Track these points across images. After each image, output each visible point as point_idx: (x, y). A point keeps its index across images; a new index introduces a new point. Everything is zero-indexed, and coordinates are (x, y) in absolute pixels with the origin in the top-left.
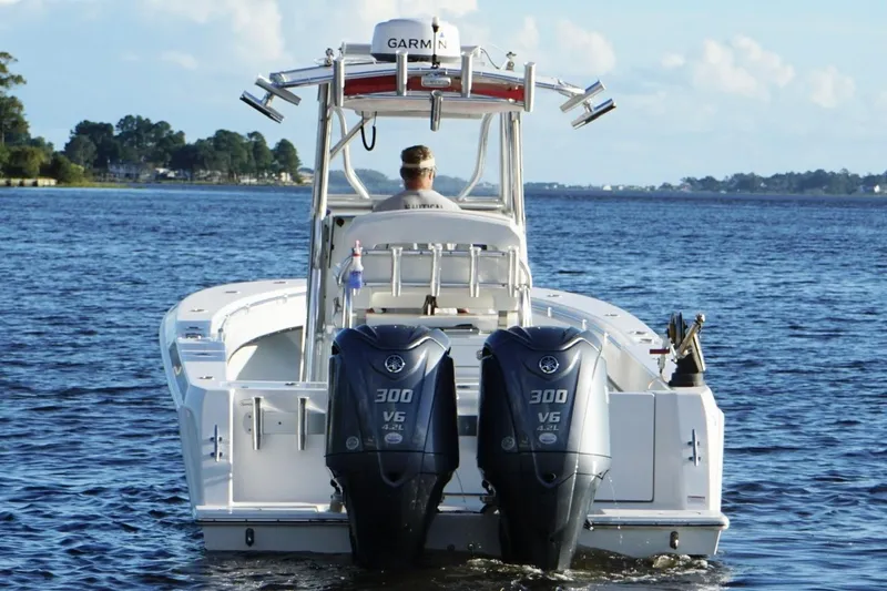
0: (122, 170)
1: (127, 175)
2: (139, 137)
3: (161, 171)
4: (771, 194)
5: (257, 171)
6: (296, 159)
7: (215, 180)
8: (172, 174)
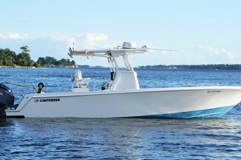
0: (46, 65)
2: (49, 60)
3: (53, 65)
4: (153, 69)
5: (69, 65)
6: (75, 63)
7: (62, 67)
8: (54, 66)
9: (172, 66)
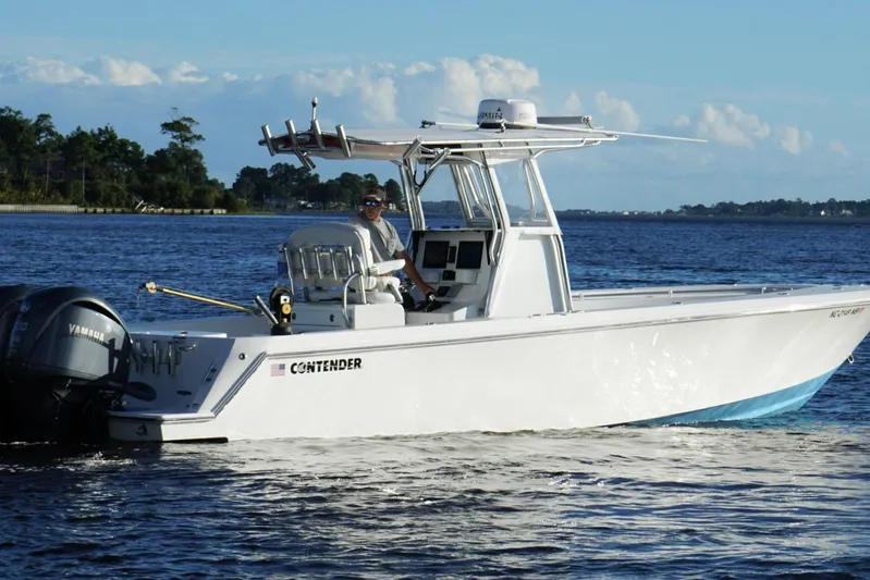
0: (274, 202)
1: (278, 206)
2: (287, 178)
3: (302, 203)
4: (745, 217)
6: (400, 194)
8: (310, 205)
9: (832, 205)
